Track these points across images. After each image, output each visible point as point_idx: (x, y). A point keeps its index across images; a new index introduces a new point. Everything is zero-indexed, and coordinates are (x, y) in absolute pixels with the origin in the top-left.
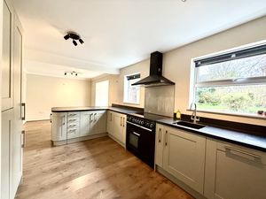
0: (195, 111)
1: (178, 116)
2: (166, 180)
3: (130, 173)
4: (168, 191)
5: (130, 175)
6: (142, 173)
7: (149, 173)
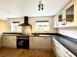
0: (37, 32)
1: (33, 34)
2: (33, 50)
3: (23, 54)
4: (35, 52)
5: (23, 55)
6: (26, 52)
7: (28, 51)
